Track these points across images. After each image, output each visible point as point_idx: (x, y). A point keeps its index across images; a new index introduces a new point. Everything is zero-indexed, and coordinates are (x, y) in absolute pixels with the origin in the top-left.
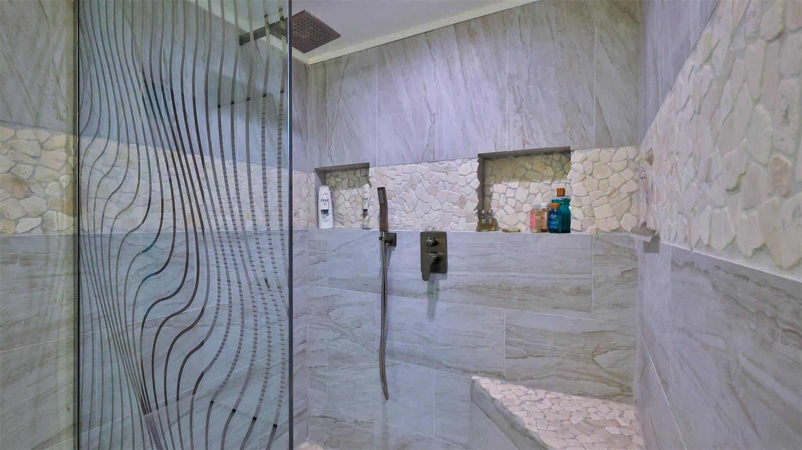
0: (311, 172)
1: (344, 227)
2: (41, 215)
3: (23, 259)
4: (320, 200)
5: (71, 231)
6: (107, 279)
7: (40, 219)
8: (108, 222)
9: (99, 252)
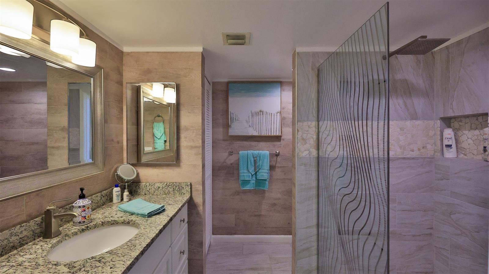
0: (437, 120)
1: (467, 157)
2: (309, 150)
3: (304, 164)
4: (444, 138)
5: (316, 156)
6: (327, 174)
7: (308, 151)
8: (328, 153)
9: (324, 163)
